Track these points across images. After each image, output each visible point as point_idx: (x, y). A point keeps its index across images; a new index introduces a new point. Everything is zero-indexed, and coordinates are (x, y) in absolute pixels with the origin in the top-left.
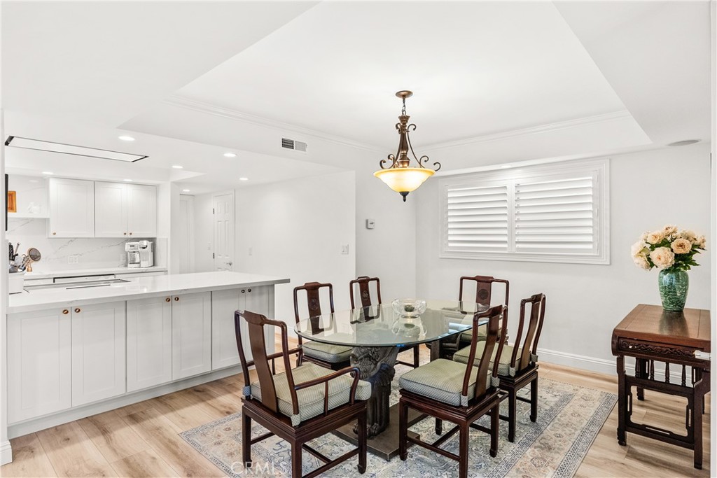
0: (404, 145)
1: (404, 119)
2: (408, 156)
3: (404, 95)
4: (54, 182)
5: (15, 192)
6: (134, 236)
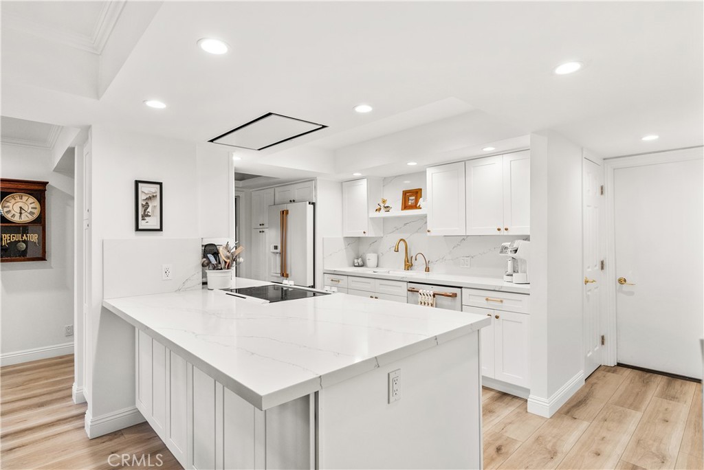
4: (429, 172)
5: (421, 189)
6: (510, 233)
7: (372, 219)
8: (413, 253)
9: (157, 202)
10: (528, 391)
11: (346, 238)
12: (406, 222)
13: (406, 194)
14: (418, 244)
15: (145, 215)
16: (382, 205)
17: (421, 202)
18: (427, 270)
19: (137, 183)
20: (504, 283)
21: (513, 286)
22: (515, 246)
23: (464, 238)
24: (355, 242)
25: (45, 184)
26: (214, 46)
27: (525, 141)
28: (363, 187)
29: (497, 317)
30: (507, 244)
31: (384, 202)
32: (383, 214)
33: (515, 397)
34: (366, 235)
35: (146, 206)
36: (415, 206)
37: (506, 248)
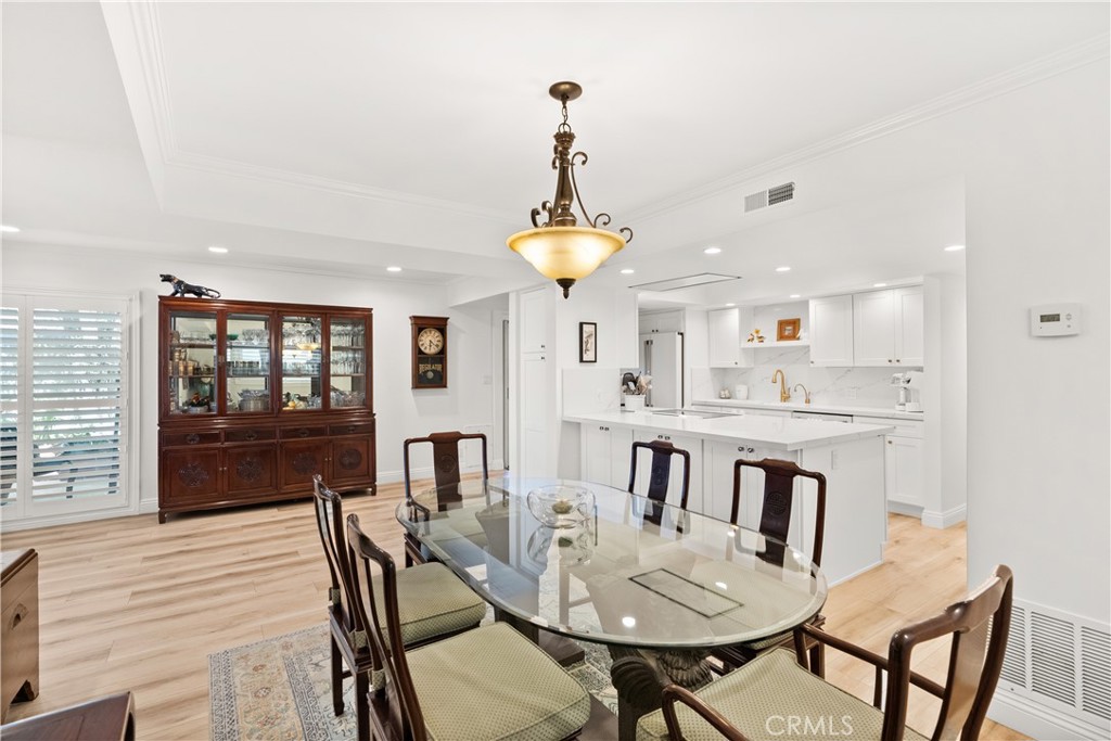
0: (564, 190)
1: (564, 139)
2: (571, 211)
3: (564, 92)
4: (812, 304)
5: (799, 320)
6: (902, 364)
7: (745, 350)
8: (790, 384)
9: (592, 340)
10: (922, 509)
11: (712, 369)
12: (782, 352)
13: (782, 324)
14: (796, 375)
15: (587, 350)
16: (755, 335)
17: (801, 333)
18: (808, 401)
19: (581, 324)
20: (897, 410)
21: (907, 414)
22: (907, 377)
23: (849, 370)
24: (721, 373)
25: (447, 319)
26: (713, 251)
27: (919, 279)
28: (734, 318)
29: (890, 442)
30: (899, 375)
31: (757, 332)
32: (756, 344)
33: (908, 517)
34: (738, 366)
35: (587, 342)
36: (794, 337)
37: (898, 379)
